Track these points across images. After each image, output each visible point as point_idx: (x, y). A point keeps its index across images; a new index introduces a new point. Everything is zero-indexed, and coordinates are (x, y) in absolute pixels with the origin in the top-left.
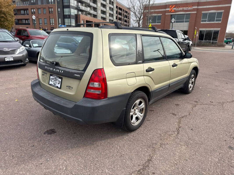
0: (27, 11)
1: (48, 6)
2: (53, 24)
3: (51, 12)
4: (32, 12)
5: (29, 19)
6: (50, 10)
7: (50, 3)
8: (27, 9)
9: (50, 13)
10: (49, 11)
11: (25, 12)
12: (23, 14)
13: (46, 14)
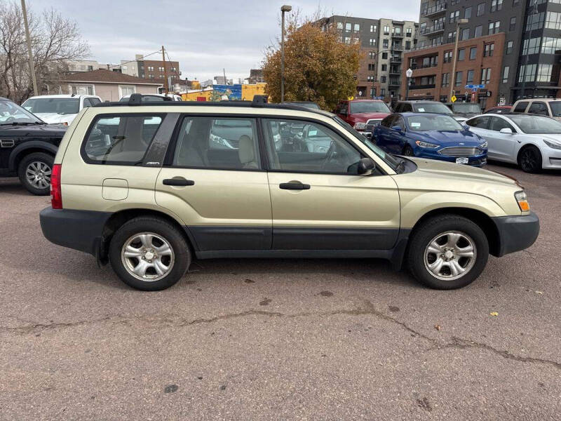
0: (435, 60)
1: (484, 40)
2: (488, 82)
3: (487, 54)
4: (445, 58)
5: (435, 75)
6: (487, 49)
7: (491, 32)
8: (436, 55)
9: (484, 56)
10: (485, 52)
11: (430, 61)
12: (426, 66)
13: (475, 59)
